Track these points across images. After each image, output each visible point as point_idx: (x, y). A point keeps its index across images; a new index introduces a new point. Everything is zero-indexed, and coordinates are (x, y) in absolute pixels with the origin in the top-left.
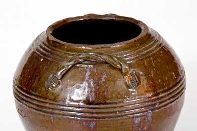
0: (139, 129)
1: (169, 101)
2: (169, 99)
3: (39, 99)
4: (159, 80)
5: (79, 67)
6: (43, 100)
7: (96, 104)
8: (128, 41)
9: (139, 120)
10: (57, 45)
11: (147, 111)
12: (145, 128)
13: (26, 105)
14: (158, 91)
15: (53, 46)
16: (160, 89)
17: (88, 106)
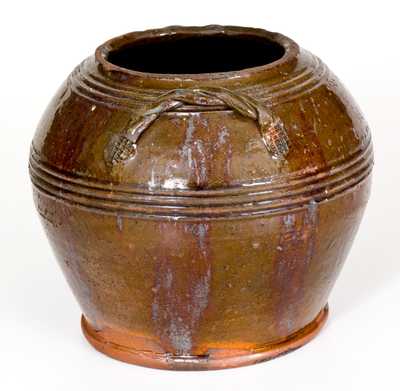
0: (294, 238)
1: (347, 183)
2: (348, 179)
3: (92, 184)
4: (330, 142)
5: (171, 118)
6: (100, 186)
7: (210, 189)
8: (265, 67)
9: (294, 220)
10: (124, 77)
11: (307, 202)
12: (305, 236)
13: (64, 199)
14: (329, 163)
15: (115, 81)
16: (331, 158)
17: (193, 192)
